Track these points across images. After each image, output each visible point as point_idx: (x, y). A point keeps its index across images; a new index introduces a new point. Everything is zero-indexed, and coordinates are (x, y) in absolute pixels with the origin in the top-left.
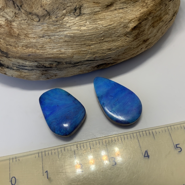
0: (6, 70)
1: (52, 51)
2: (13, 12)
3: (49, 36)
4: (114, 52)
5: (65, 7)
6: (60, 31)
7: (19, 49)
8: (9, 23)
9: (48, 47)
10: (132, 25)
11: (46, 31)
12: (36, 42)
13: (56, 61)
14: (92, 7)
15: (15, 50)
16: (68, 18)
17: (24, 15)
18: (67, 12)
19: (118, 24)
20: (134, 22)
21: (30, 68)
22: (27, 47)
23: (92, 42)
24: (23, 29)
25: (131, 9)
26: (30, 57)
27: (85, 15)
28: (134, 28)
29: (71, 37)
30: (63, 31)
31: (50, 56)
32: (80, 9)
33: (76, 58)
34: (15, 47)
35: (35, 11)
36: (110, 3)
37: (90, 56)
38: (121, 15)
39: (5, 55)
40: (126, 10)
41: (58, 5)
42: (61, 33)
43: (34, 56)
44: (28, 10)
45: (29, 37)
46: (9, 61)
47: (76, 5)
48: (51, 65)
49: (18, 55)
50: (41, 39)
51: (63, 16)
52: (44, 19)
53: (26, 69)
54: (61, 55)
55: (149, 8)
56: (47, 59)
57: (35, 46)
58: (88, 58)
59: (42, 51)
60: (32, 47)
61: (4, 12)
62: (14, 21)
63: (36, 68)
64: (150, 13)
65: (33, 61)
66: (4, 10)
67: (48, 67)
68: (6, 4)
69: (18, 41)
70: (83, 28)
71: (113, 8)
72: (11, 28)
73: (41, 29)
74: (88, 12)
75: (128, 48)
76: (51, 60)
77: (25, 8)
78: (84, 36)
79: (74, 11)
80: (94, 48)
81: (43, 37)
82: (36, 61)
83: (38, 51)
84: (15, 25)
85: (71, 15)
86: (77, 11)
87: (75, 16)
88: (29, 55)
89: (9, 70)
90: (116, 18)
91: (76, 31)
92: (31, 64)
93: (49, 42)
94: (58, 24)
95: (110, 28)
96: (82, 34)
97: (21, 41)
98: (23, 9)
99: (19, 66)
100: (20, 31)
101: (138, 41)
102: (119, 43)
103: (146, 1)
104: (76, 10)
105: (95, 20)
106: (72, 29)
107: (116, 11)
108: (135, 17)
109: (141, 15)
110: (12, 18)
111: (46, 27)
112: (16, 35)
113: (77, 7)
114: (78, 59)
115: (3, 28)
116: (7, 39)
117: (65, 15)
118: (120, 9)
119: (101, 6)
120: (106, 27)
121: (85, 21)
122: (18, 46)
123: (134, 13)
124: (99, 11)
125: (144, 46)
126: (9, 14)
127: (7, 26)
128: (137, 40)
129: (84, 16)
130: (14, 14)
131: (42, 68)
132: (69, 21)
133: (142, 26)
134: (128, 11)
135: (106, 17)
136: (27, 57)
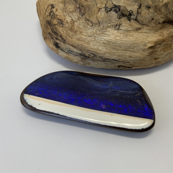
0: (60, 51)
1: (93, 47)
2: (77, 16)
3: (94, 37)
5: (111, 22)
6: (102, 36)
7: (73, 39)
8: (73, 22)
9: (92, 44)
10: (150, 45)
11: (94, 33)
12: (85, 39)
13: (93, 54)
14: (127, 27)
15: (71, 39)
16: (110, 29)
17: (83, 20)
18: (110, 26)
19: (141, 42)
20: (151, 43)
21: (75, 54)
22: (79, 40)
23: (120, 48)
24: (80, 28)
25: (152, 35)
26: (78, 47)
27: (122, 30)
28: (151, 48)
29: (108, 41)
30: (105, 36)
31: (91, 50)
32: (119, 26)
33: (107, 56)
34: (72, 38)
35: (92, 19)
36: (139, 28)
37: (116, 57)
38: (144, 37)
39: (63, 41)
40: (148, 34)
41: (107, 20)
42: (103, 37)
43: (81, 47)
44: (88, 18)
45: (82, 34)
46: (64, 46)
47: (118, 22)
48: (90, 56)
49: (71, 43)
50: (89, 37)
51: (108, 27)
52: (95, 26)
53: (72, 54)
54: (98, 51)
55: (164, 37)
56: (88, 51)
57: (84, 40)
58: (115, 58)
59: (87, 45)
60: (82, 41)
61: (72, 14)
62: (76, 22)
63: (79, 55)
64: (164, 41)
65: (79, 50)
66: (72, 13)
67: (87, 57)
68: (75, 10)
69: (75, 34)
70: (118, 38)
71: (140, 31)
72: (73, 25)
73: (91, 31)
74: (124, 29)
76: (90, 52)
77: (86, 16)
78: (117, 43)
79: (115, 26)
80: (120, 52)
81: (91, 36)
82: (81, 50)
83: (84, 44)
84: (77, 24)
85: (112, 28)
86: (117, 27)
87: (115, 29)
88: (78, 45)
89: (62, 51)
90: (140, 38)
91: (113, 39)
92: (77, 51)
93: (93, 41)
94: (103, 31)
95: (135, 42)
96: (116, 41)
97: (77, 35)
98: (84, 16)
99: (69, 50)
100: (78, 29)
103: (163, 33)
104: (116, 25)
105: (126, 35)
106: (111, 36)
107: (142, 34)
108: (153, 40)
109: (157, 41)
110: (76, 19)
111: (95, 31)
112: (75, 31)
113: (118, 24)
114: (108, 57)
115: (68, 24)
116: (69, 31)
117: (109, 27)
118: (145, 33)
119: (134, 28)
120: (132, 41)
121: (120, 34)
122: (74, 38)
123: (153, 38)
124: (131, 31)
126: (75, 16)
127: (71, 23)
129: (120, 31)
130: (78, 17)
131: (83, 56)
132: (110, 32)
133: (156, 48)
134: (150, 36)
135: (134, 35)
136: (77, 46)
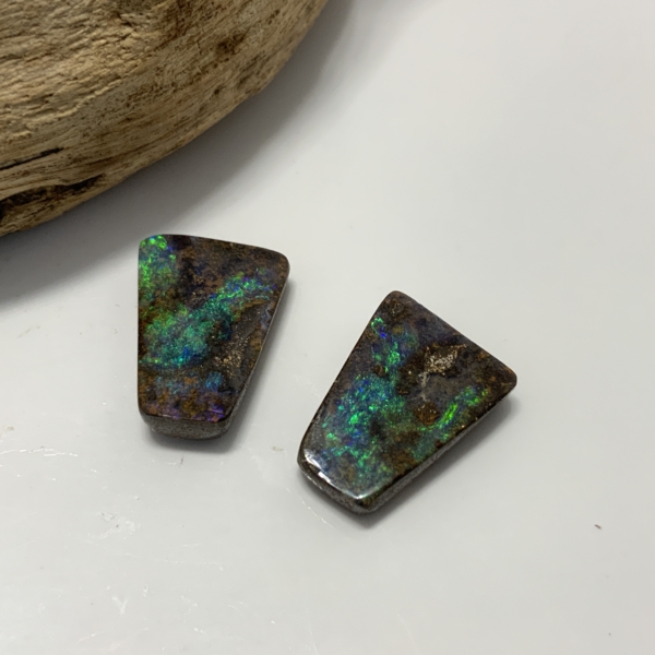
4: (69, 112)
75: (143, 90)
101: (188, 46)
102: (88, 64)
125: (227, 74)
128: (184, 40)
